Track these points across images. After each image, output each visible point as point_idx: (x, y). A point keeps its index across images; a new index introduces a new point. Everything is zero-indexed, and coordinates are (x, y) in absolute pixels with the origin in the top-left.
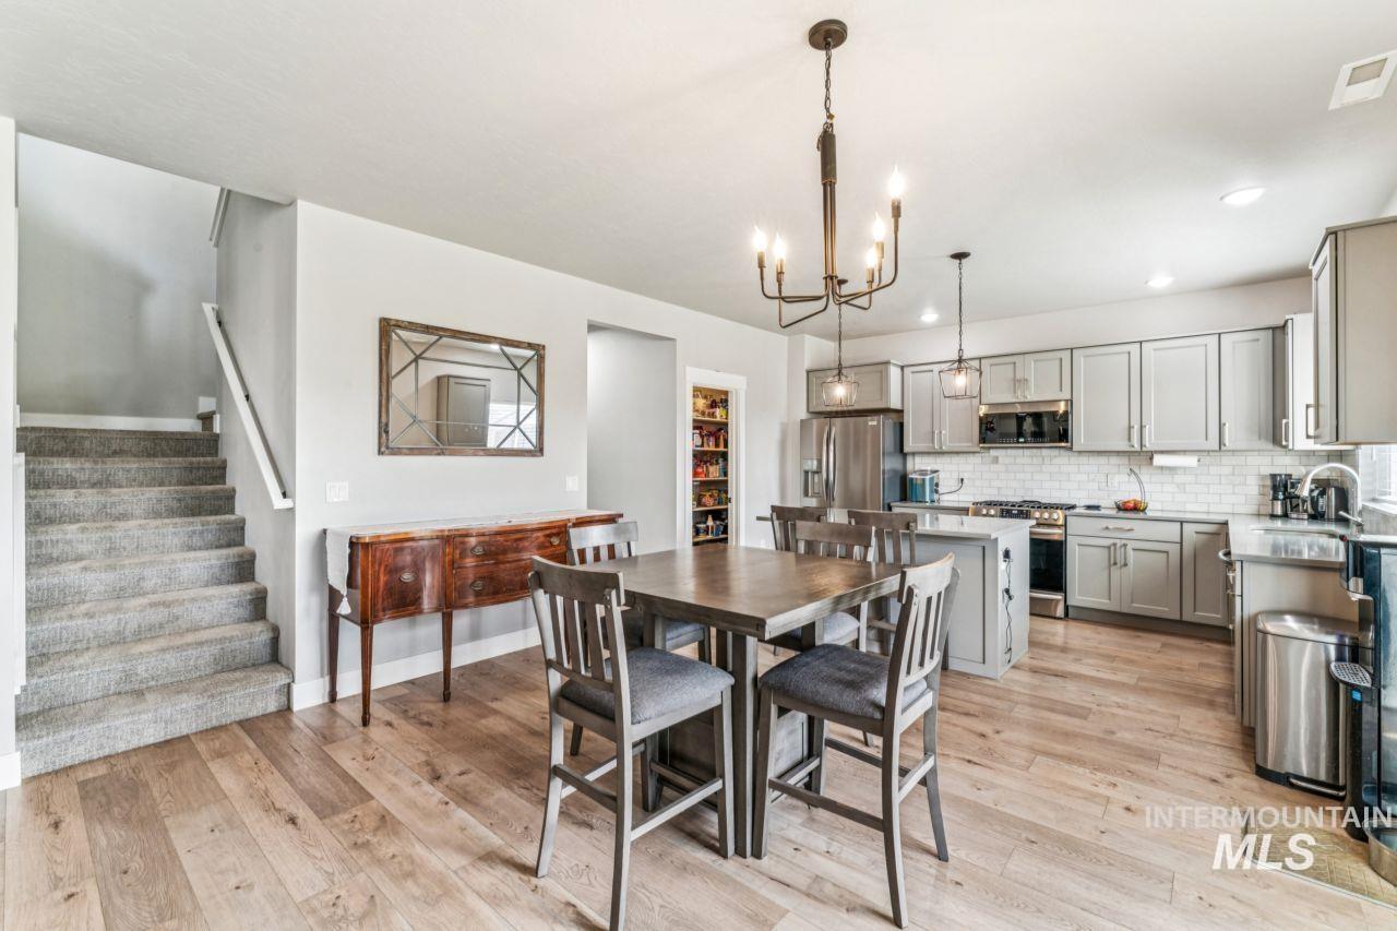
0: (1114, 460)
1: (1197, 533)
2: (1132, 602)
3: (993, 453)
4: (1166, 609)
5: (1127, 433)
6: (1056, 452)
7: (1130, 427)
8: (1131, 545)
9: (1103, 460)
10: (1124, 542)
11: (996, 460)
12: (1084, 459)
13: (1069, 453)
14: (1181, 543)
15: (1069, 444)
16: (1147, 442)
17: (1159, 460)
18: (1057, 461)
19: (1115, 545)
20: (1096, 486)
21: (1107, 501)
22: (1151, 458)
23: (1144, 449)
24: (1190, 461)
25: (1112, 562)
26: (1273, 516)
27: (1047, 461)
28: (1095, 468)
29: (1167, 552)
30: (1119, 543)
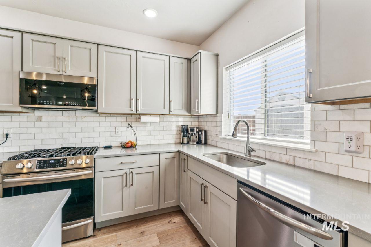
0: (119, 119)
1: (166, 158)
2: (135, 207)
3: (37, 113)
4: (152, 205)
5: (129, 102)
6: (85, 113)
7: (131, 99)
8: (135, 171)
9: (113, 119)
10: (131, 170)
11: (40, 119)
12: (103, 118)
13: (94, 114)
14: (159, 166)
15: (96, 108)
16: (139, 108)
17: (143, 119)
18: (85, 119)
19: (126, 173)
20: (108, 134)
21: (115, 143)
22: (140, 118)
23: (138, 112)
24: (156, 119)
25: (125, 184)
26: (183, 144)
27: (79, 119)
28: (109, 123)
29: (153, 172)
30: (128, 171)
